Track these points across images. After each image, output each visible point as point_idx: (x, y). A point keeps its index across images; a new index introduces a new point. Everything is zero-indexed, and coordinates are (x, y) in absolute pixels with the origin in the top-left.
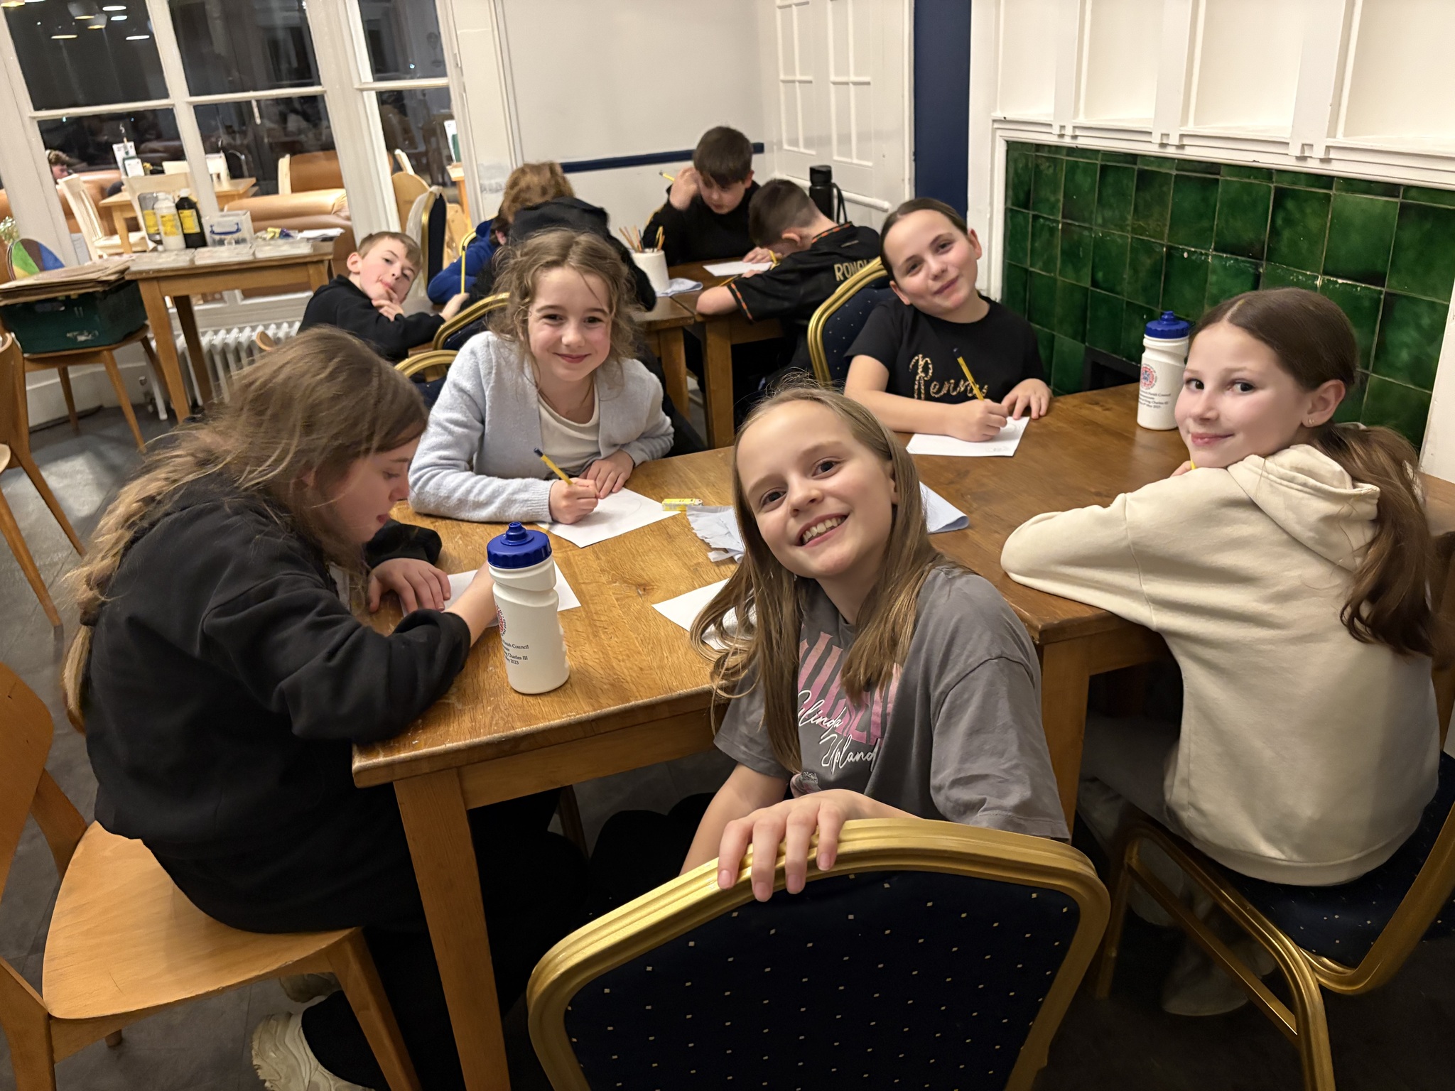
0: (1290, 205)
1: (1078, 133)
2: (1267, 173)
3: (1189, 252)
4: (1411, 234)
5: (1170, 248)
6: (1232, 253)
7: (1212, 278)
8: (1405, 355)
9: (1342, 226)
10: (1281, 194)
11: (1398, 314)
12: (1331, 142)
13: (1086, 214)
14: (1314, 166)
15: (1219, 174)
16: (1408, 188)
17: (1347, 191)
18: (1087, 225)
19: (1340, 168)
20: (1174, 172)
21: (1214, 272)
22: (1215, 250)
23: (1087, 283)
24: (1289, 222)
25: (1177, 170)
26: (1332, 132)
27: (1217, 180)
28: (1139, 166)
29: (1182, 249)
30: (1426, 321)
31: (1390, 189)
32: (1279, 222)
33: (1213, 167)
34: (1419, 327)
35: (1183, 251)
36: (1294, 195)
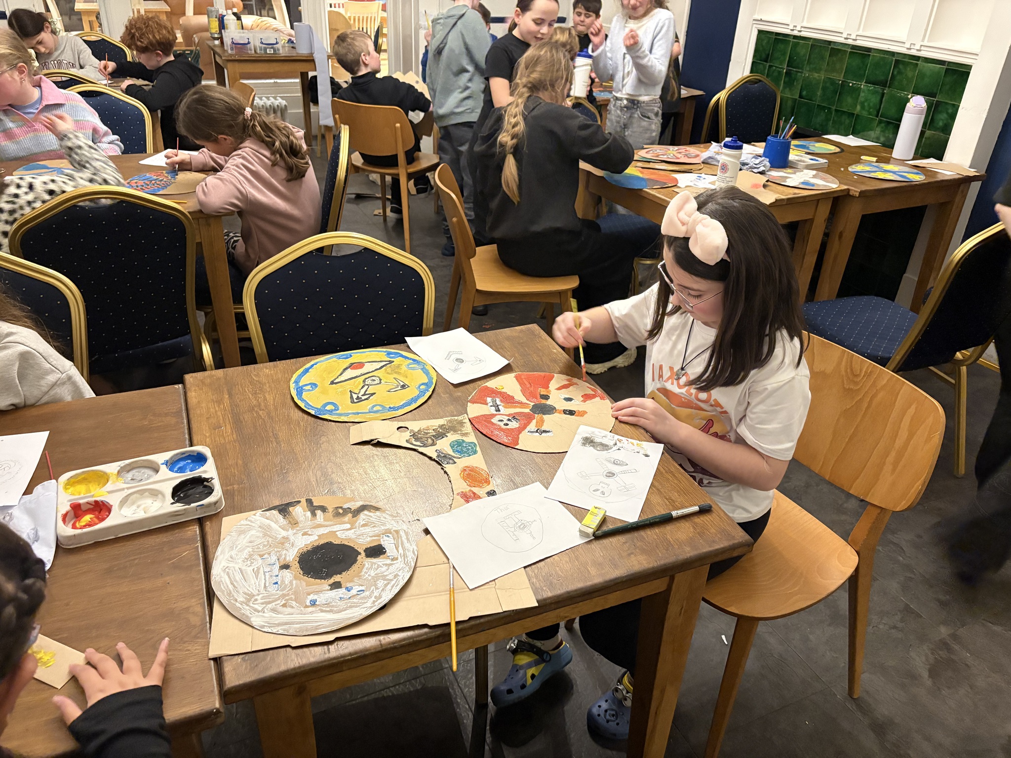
0: (901, 66)
1: (802, 29)
2: (893, 54)
3: (852, 83)
4: (949, 79)
5: (843, 81)
6: (873, 84)
7: (862, 94)
8: (941, 124)
9: (922, 75)
10: (897, 62)
11: (940, 109)
12: (922, 44)
13: (800, 66)
14: (913, 52)
15: (871, 52)
16: (949, 62)
17: (925, 62)
18: (800, 70)
19: (924, 54)
20: (849, 50)
21: (863, 92)
22: (865, 83)
23: (797, 97)
24: (900, 73)
25: (851, 49)
26: (923, 40)
28: (832, 46)
30: (950, 111)
31: (942, 62)
32: (895, 73)
33: (869, 50)
34: (947, 113)
35: (850, 83)
36: (903, 63)
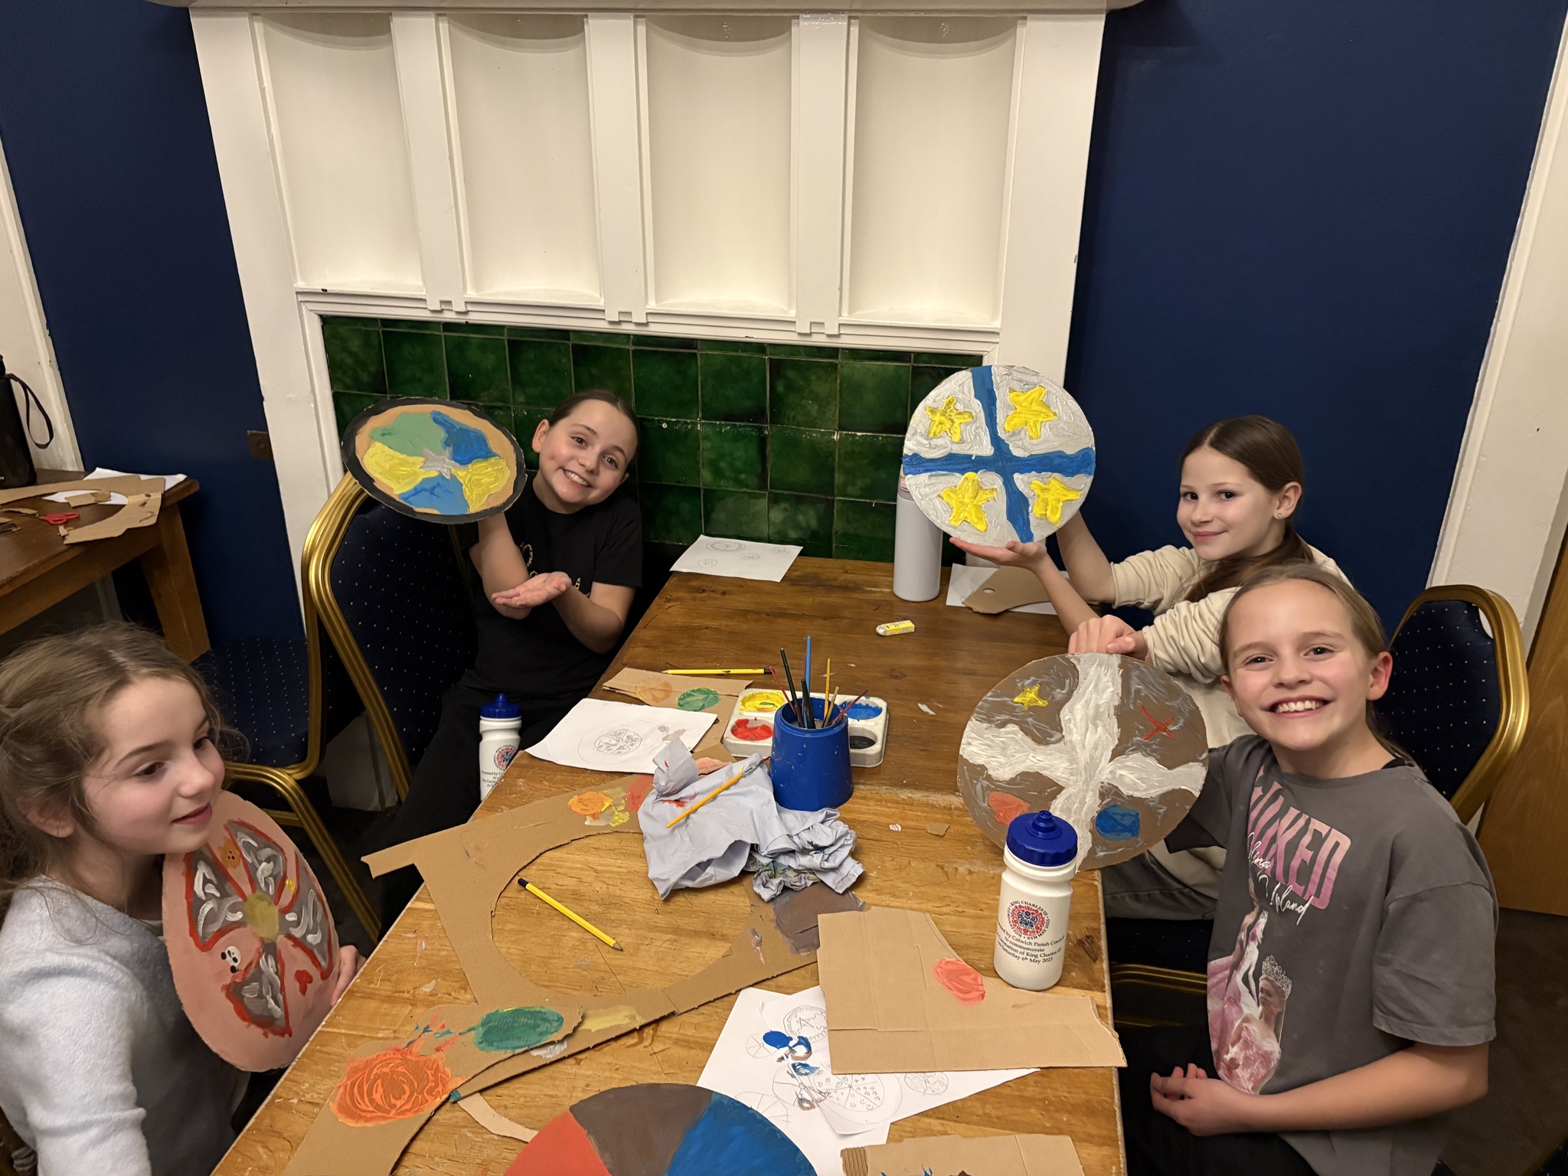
0: (789, 373)
1: (470, 308)
2: (761, 347)
3: (668, 422)
6: (726, 420)
7: (705, 445)
9: (853, 387)
10: (778, 365)
12: (841, 321)
14: (819, 341)
15: (696, 348)
16: (919, 354)
17: (855, 359)
20: (632, 348)
21: (706, 438)
22: (703, 418)
24: (791, 387)
25: (634, 344)
26: (840, 313)
27: (695, 355)
28: (573, 340)
29: (659, 421)
31: (899, 356)
32: (780, 389)
33: (689, 343)
35: (660, 422)
36: (795, 365)
